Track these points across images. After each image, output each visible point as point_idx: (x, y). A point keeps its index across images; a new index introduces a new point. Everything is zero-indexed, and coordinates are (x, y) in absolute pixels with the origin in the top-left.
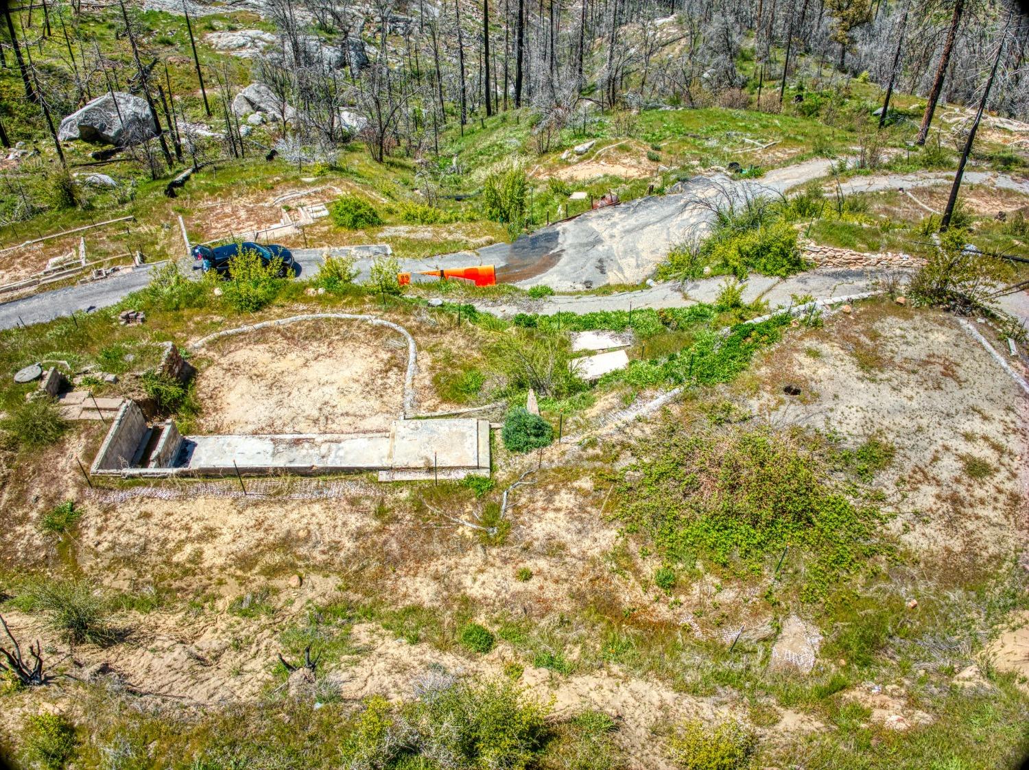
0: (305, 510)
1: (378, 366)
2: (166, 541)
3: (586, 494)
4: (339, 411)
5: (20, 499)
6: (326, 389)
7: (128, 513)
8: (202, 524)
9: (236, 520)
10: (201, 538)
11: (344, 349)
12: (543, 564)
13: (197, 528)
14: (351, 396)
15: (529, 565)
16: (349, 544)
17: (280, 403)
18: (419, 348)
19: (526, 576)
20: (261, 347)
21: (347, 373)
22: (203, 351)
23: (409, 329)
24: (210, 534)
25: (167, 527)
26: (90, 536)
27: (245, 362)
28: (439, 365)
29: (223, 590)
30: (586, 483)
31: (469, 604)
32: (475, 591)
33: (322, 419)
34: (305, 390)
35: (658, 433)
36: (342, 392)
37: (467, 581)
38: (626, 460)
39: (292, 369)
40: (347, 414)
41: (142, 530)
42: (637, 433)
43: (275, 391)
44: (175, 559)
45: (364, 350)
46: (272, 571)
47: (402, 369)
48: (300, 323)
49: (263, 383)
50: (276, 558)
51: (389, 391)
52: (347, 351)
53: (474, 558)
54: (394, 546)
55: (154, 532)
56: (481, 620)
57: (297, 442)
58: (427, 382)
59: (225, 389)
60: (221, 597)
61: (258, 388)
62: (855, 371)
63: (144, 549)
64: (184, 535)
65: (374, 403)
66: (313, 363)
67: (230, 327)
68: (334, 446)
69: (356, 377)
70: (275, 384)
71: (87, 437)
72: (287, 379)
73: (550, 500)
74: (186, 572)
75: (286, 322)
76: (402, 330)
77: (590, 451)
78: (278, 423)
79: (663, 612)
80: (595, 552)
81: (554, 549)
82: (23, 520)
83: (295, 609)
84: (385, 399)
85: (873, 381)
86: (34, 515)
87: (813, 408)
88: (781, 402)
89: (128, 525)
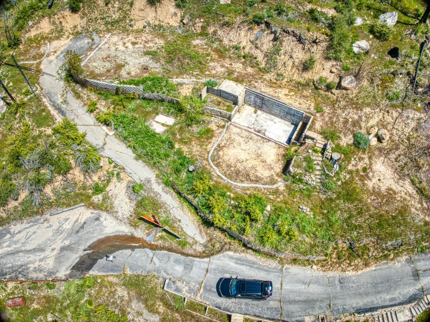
0: (265, 91)
1: (225, 149)
2: (296, 97)
3: (209, 71)
4: (244, 139)
5: (330, 118)
6: (244, 148)
7: (304, 106)
8: (287, 98)
9: (280, 95)
10: (288, 95)
11: (232, 161)
12: (226, 65)
13: (289, 97)
14: (238, 142)
15: (229, 66)
16: (259, 81)
17: (259, 148)
18: (208, 153)
19: (231, 64)
20: (259, 175)
21: (236, 151)
22: (279, 180)
23: (207, 160)
24: (286, 95)
25: (295, 100)
26: (313, 105)
27: (266, 169)
28: (207, 143)
29: (286, 83)
30: (207, 73)
31: (243, 63)
32: (241, 65)
33: (249, 138)
34: (251, 150)
35: (183, 75)
36: (240, 144)
37: (241, 67)
38: (195, 73)
39: (252, 160)
40: (242, 137)
41: (301, 101)
42: (188, 76)
43: (259, 153)
44: (294, 93)
45: (226, 158)
46: (275, 83)
47: (219, 146)
48: (242, 181)
49: (262, 158)
50: (274, 85)
51: (227, 139)
52: (231, 160)
53: (238, 70)
54: (251, 77)
55: (298, 100)
56: (243, 60)
57: (259, 131)
58: (214, 138)
59: (274, 162)
60: (286, 82)
61: (264, 157)
62: (127, 67)
63: (301, 97)
64: (292, 97)
65: (233, 136)
66: (244, 160)
67: (267, 189)
68: (250, 126)
69: (234, 148)
70: (259, 156)
71: (315, 129)
72: (255, 156)
73: (217, 73)
74: (292, 90)
75: (246, 185)
76: (210, 160)
77: (201, 77)
78: (261, 142)
79: (212, 53)
80: (216, 63)
81: (222, 66)
82: (329, 113)
83: (273, 74)
84: (229, 136)
85: (126, 63)
86: (327, 114)
87: (147, 64)
88: (151, 68)
89: (304, 103)
